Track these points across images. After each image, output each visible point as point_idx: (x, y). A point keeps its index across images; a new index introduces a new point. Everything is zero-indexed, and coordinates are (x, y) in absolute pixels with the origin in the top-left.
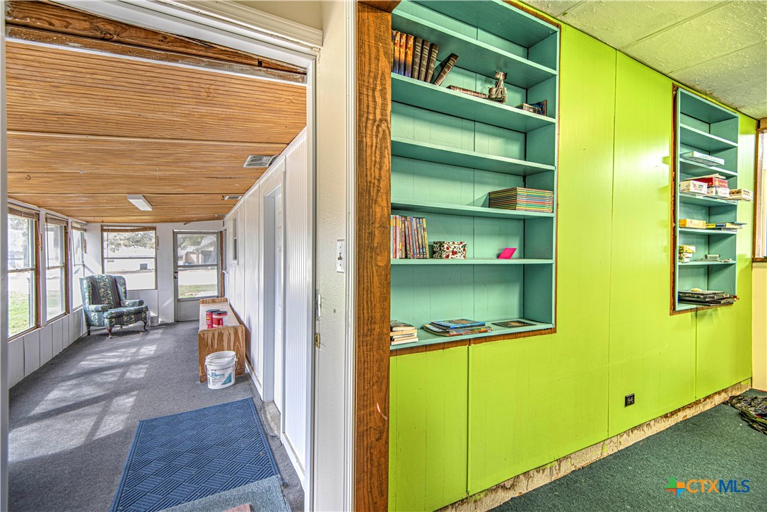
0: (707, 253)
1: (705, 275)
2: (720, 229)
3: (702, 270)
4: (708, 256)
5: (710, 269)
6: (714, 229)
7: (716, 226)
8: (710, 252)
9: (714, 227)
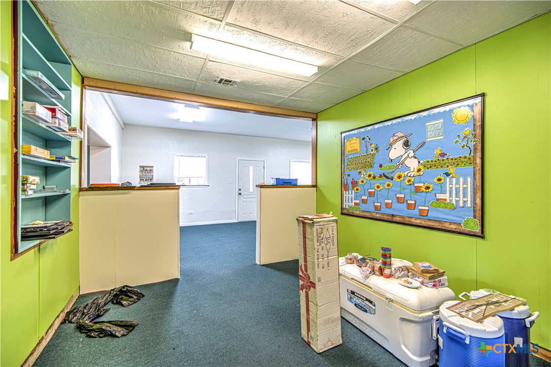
0: (44, 184)
1: (43, 205)
2: (59, 161)
3: (41, 201)
4: (46, 187)
5: (47, 200)
6: (53, 161)
7: (56, 158)
8: (48, 183)
9: (54, 159)
